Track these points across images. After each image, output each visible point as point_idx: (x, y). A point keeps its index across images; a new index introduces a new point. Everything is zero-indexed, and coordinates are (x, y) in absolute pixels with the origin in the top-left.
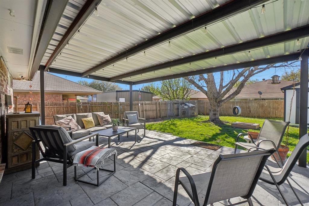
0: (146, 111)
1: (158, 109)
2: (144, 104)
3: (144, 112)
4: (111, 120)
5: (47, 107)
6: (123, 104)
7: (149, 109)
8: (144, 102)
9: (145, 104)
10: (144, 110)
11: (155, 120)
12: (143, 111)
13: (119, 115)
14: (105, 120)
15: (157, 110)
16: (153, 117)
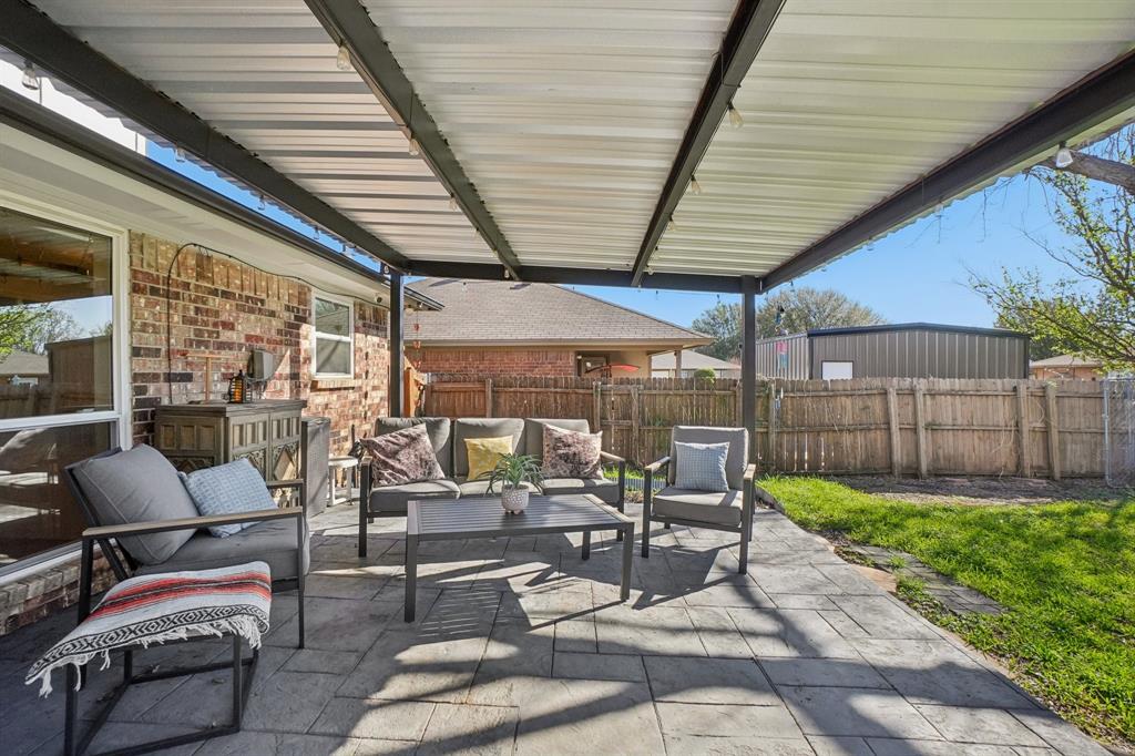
0: (933, 427)
1: (1031, 421)
2: (919, 396)
3: (922, 433)
4: (601, 456)
5: (512, 389)
6: (793, 391)
7: (959, 421)
8: (922, 385)
9: (933, 394)
10: (921, 424)
11: (989, 488)
12: (915, 430)
13: (773, 437)
14: (567, 455)
15: (1018, 431)
16: (987, 468)
